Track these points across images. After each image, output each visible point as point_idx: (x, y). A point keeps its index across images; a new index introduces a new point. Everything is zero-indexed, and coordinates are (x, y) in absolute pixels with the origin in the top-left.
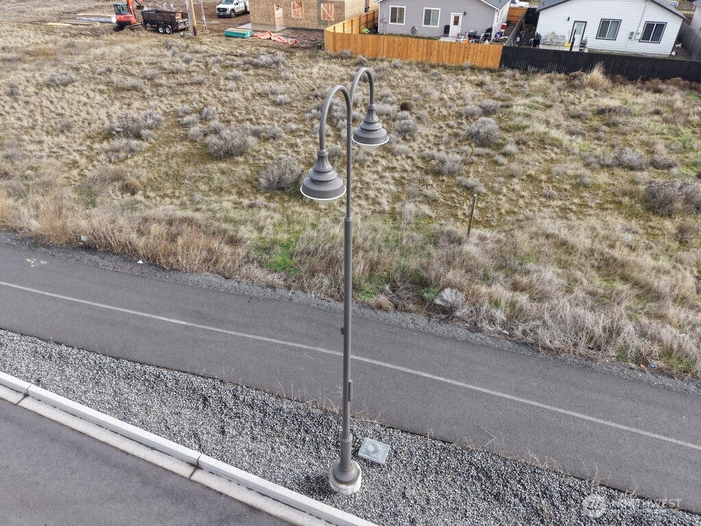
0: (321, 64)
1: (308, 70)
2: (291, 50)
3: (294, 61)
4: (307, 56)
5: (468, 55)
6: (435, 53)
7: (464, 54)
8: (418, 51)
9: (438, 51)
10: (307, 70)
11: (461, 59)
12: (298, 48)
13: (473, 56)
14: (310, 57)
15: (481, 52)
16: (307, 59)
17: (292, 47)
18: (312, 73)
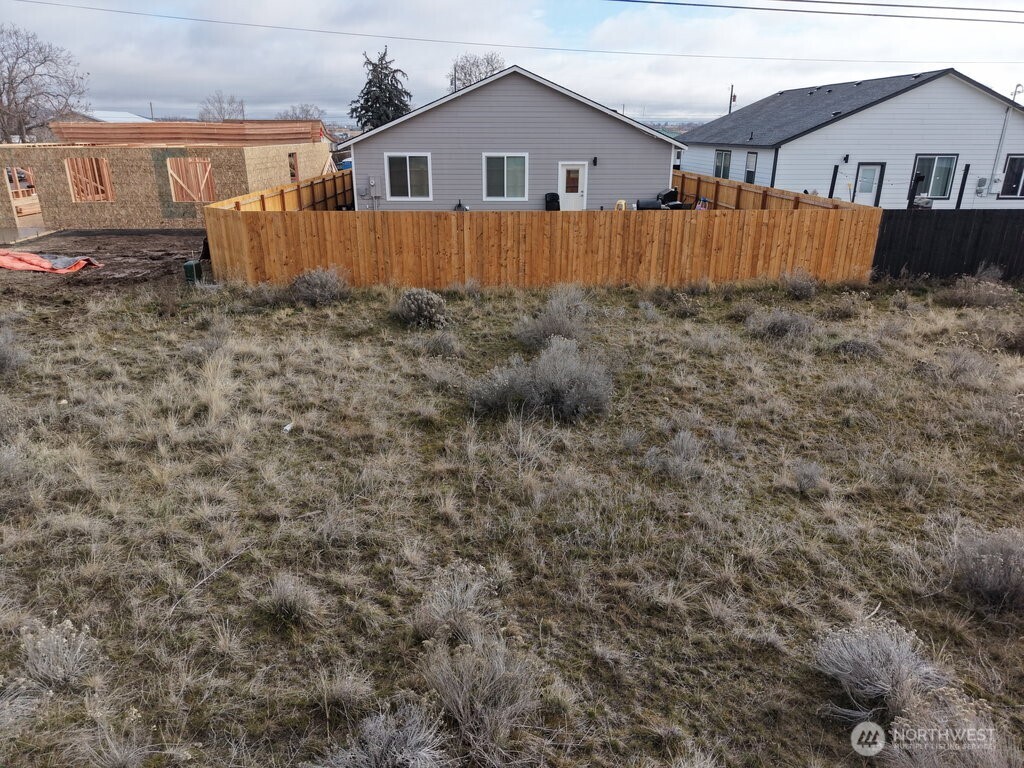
0: (236, 344)
1: (171, 387)
2: (65, 293)
3: (76, 341)
4: (148, 308)
5: (769, 248)
6: (653, 253)
7: (756, 247)
8: (591, 251)
9: (665, 245)
10: (160, 391)
11: (745, 265)
12: (98, 281)
13: (784, 253)
14: (161, 311)
15: (811, 236)
16: (149, 322)
17: (73, 281)
18: (202, 411)
